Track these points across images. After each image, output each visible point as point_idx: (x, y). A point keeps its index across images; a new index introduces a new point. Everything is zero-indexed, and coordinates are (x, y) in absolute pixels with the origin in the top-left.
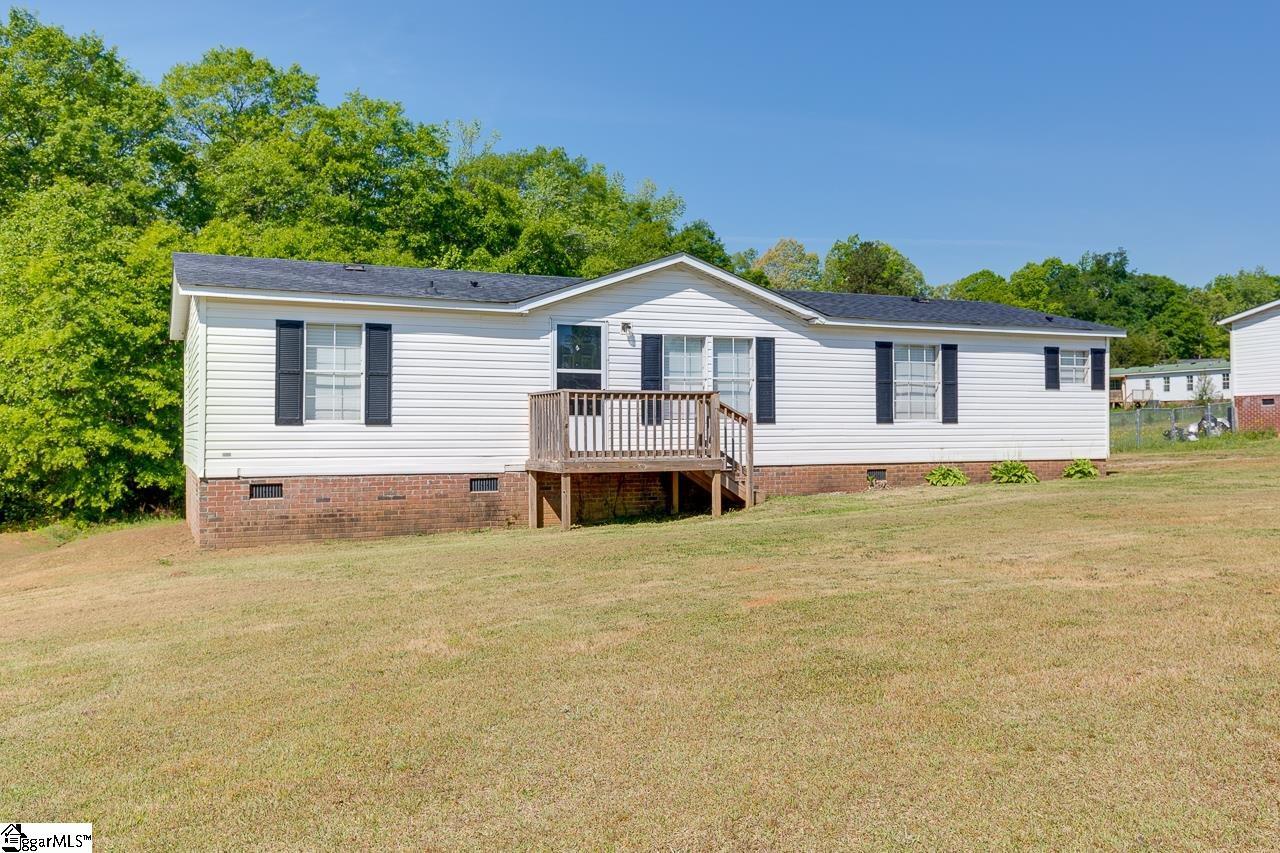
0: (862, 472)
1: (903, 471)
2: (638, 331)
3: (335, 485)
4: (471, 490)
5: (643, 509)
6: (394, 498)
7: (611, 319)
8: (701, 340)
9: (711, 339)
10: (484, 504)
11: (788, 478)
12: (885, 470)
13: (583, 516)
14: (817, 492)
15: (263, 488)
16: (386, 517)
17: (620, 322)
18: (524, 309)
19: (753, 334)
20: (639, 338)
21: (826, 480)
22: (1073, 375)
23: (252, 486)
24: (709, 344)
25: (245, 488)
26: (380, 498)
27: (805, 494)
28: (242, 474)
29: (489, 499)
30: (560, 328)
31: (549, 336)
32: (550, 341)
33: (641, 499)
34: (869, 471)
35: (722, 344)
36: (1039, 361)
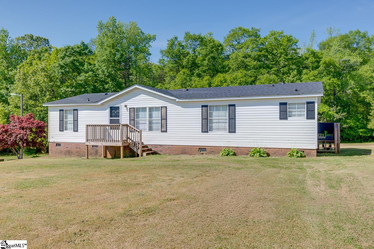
0: (197, 149)
1: (213, 149)
2: (128, 107)
3: (69, 144)
4: (93, 147)
5: (130, 155)
6: (79, 148)
7: (122, 104)
8: (145, 108)
9: (148, 108)
10: (95, 151)
11: (171, 149)
12: (206, 148)
13: (116, 155)
14: (181, 154)
15: (58, 144)
16: (77, 152)
17: (124, 105)
18: (99, 103)
19: (160, 106)
20: (129, 109)
21: (184, 150)
22: (296, 113)
23: (56, 144)
24: (148, 110)
25: (55, 144)
26: (76, 148)
27: (177, 154)
28: (55, 141)
29: (96, 150)
30: (111, 108)
31: (108, 110)
32: (108, 111)
33: (129, 152)
34: (199, 148)
35: (151, 109)
36: (277, 108)
